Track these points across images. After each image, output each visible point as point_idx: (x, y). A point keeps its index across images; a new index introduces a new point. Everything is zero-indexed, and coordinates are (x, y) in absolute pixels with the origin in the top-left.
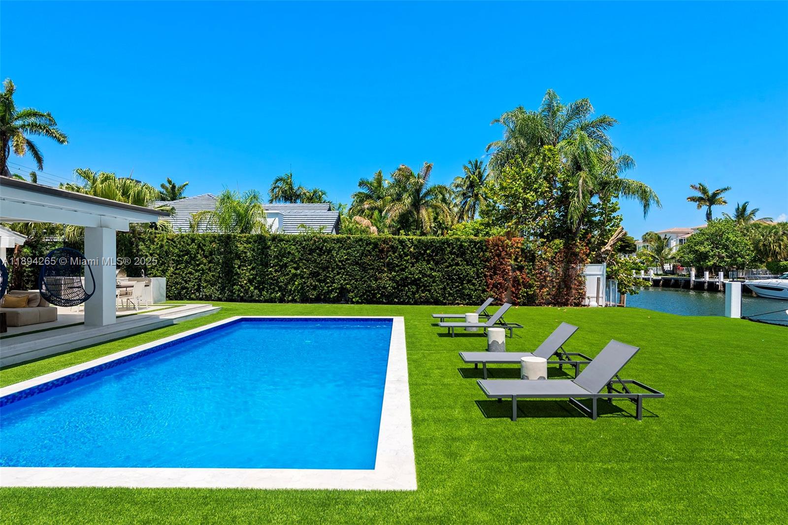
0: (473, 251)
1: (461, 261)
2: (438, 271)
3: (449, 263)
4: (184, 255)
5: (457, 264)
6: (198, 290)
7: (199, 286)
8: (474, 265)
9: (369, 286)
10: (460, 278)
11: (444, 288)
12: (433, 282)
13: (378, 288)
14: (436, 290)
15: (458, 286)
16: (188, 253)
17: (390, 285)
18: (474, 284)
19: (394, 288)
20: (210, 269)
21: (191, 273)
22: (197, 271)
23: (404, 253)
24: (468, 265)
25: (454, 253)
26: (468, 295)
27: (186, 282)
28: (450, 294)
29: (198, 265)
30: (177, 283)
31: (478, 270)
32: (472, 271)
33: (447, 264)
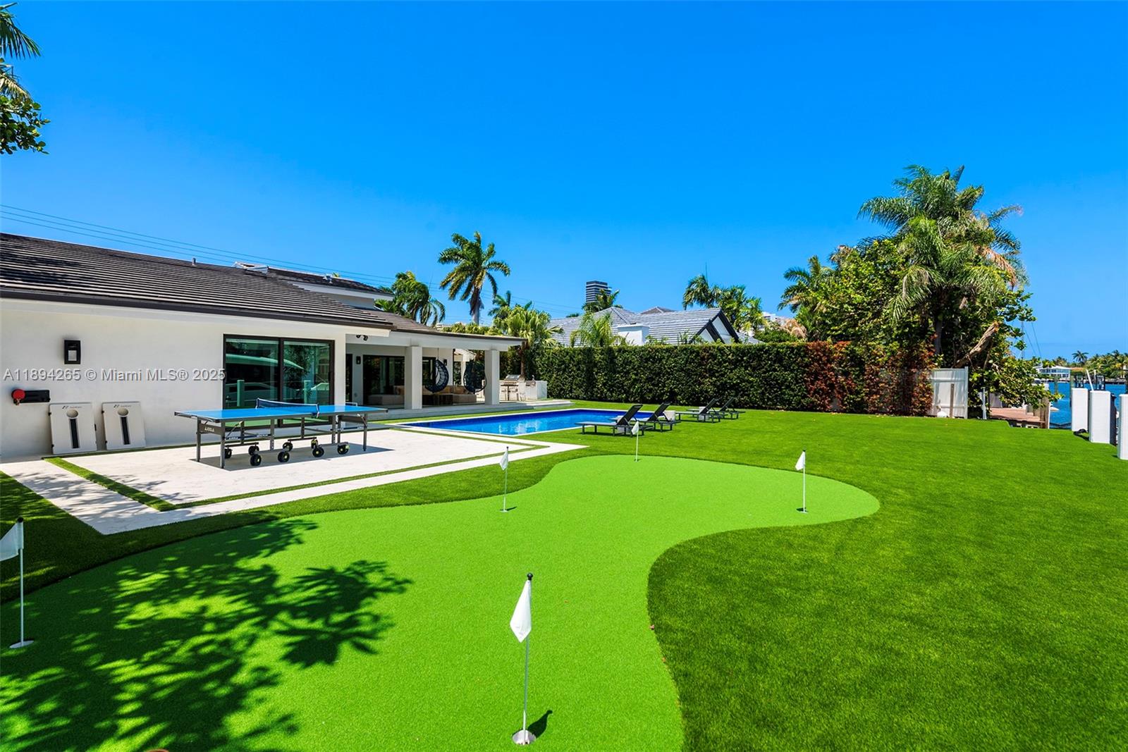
0: (791, 357)
1: (778, 367)
2: (756, 376)
3: (766, 369)
4: (562, 365)
5: (775, 370)
6: (571, 391)
7: (571, 388)
8: (792, 371)
9: (694, 390)
10: (778, 383)
11: (763, 393)
12: (751, 387)
13: (701, 391)
14: (754, 394)
15: (777, 391)
16: (564, 362)
17: (711, 389)
18: (793, 390)
19: (715, 392)
20: (577, 375)
21: (566, 378)
22: (570, 377)
23: (723, 360)
24: (786, 370)
25: (771, 359)
26: (787, 400)
27: (563, 385)
28: (768, 398)
29: (570, 372)
30: (558, 386)
31: (796, 375)
32: (789, 376)
33: (764, 370)
